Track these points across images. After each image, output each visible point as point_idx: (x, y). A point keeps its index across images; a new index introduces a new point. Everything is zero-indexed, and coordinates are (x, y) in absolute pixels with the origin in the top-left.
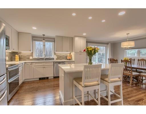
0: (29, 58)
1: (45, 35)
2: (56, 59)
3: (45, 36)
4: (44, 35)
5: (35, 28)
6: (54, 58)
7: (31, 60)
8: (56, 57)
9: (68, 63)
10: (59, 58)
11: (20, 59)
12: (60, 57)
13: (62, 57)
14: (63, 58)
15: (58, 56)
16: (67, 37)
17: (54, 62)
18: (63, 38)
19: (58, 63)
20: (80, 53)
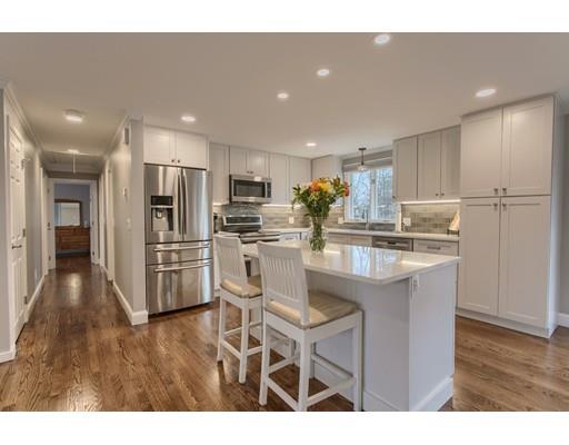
0: (337, 222)
1: (364, 149)
2: (405, 229)
3: (365, 153)
4: (362, 149)
6: (394, 225)
7: (341, 227)
8: (408, 222)
9: (425, 248)
10: (418, 225)
12: (425, 220)
13: (430, 219)
14: (436, 226)
15: (413, 215)
16: (440, 130)
17: (374, 237)
18: (420, 142)
19: (386, 243)
20: (497, 200)
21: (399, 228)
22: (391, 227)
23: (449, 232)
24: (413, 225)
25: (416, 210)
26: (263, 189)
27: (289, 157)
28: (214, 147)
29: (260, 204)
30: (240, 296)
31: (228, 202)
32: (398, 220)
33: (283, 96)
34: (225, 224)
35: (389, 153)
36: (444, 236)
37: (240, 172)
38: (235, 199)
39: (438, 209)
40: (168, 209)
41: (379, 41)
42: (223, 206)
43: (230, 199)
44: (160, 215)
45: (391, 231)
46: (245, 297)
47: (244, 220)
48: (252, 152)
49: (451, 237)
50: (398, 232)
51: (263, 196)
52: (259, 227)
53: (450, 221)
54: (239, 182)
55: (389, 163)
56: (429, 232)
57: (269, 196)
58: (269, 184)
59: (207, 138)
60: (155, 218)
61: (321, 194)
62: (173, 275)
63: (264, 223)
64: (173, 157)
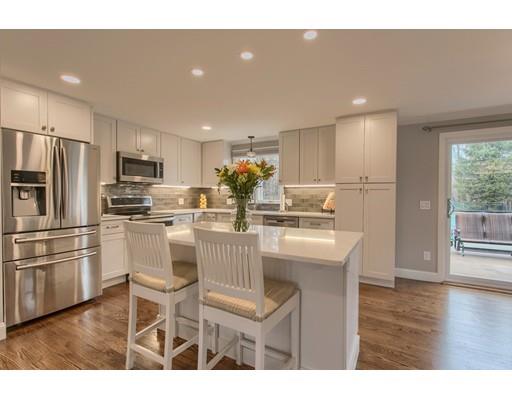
0: (225, 203)
1: (253, 137)
2: (288, 208)
3: (254, 141)
4: (251, 137)
5: (207, 128)
6: (279, 205)
7: (230, 207)
8: (290, 202)
9: (308, 224)
10: (298, 205)
11: (210, 204)
12: (303, 201)
13: (307, 200)
14: (312, 206)
15: (294, 197)
16: (318, 128)
17: (265, 216)
18: (302, 135)
19: (275, 222)
20: (361, 186)
21: (283, 208)
22: (276, 207)
23: (323, 211)
24: (294, 205)
25: (296, 192)
26: (154, 169)
27: (181, 138)
28: (99, 118)
29: (149, 184)
30: (164, 291)
31: (115, 182)
32: (283, 201)
33: (198, 72)
34: (110, 205)
35: (275, 142)
36: (319, 214)
37: (129, 149)
38: (123, 178)
39: (313, 192)
40: (37, 188)
41: (307, 37)
42: (107, 185)
43: (118, 178)
44: (24, 195)
45: (277, 210)
46: (170, 291)
47: (131, 201)
48: (142, 129)
49: (325, 215)
50: (282, 212)
51: (155, 176)
52: (148, 208)
53: (323, 201)
54: (127, 161)
55: (276, 151)
56: (307, 211)
57: (161, 176)
58: (161, 164)
59: (91, 107)
60: (16, 200)
61: (248, 176)
62: (38, 271)
63: (154, 204)
64: (45, 124)
